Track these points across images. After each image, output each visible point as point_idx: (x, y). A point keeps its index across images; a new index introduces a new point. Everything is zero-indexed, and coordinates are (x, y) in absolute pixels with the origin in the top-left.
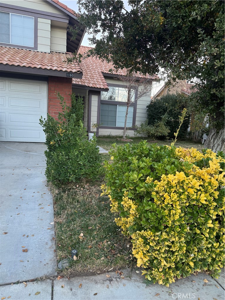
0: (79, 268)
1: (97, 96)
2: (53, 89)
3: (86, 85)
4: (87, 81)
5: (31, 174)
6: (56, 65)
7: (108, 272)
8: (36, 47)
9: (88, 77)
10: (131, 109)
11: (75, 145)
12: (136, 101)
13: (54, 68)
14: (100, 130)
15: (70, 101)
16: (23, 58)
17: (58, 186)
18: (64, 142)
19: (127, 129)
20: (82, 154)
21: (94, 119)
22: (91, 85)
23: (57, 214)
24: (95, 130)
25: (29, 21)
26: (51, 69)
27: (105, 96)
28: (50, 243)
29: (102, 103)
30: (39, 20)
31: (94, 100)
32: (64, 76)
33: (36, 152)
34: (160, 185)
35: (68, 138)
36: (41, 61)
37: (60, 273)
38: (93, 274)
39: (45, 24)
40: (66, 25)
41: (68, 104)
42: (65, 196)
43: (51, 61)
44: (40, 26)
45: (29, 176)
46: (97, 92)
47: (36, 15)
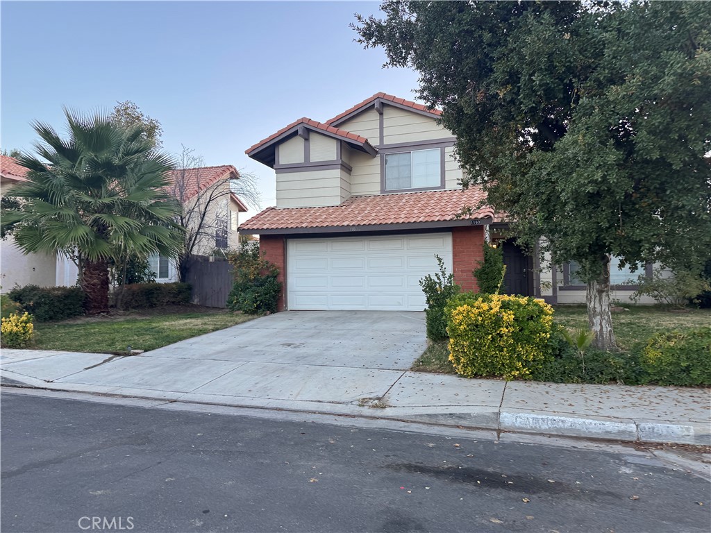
0: (422, 367)
7: (439, 372)
8: (443, 185)
14: (559, 293)
15: (482, 253)
16: (422, 209)
18: (442, 300)
23: (425, 354)
24: (548, 293)
26: (451, 220)
30: (445, 149)
36: (443, 209)
37: (411, 369)
42: (437, 346)
47: (443, 145)
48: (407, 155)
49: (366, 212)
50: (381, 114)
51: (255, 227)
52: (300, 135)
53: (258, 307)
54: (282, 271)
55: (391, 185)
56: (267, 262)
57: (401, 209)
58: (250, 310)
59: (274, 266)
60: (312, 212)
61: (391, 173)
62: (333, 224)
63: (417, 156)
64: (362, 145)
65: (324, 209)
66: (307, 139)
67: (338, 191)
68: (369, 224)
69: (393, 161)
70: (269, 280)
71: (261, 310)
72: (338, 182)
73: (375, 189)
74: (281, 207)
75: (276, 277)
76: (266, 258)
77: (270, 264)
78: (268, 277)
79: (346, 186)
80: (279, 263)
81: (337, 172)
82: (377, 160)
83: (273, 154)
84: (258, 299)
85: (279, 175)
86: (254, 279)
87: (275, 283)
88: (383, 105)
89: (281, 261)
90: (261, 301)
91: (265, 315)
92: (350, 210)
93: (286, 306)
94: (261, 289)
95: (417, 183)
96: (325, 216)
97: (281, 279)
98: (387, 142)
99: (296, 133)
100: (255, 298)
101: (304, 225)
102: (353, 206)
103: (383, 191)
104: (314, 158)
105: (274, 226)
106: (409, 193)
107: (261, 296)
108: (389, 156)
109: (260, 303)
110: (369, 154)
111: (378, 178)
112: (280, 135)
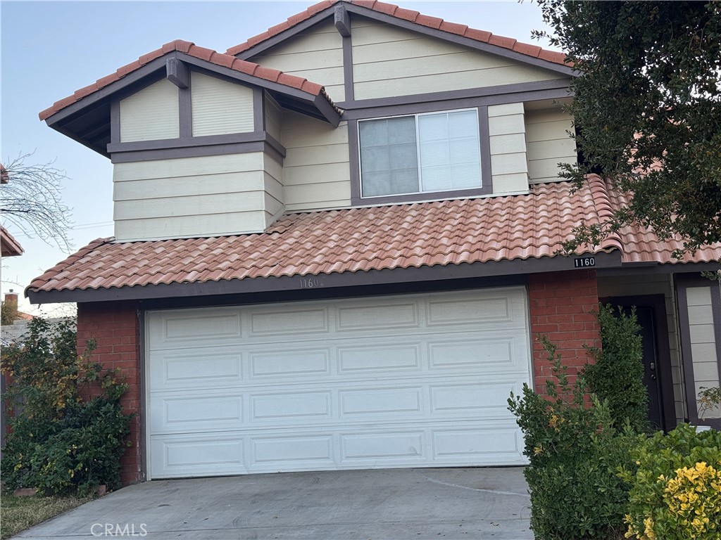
1: (707, 289)
2: (542, 302)
3: (659, 258)
5: (501, 533)
6: (546, 240)
8: (488, 185)
13: (540, 253)
15: (597, 331)
16: (459, 236)
21: (705, 371)
25: (467, 120)
26: (531, 257)
30: (493, 111)
31: (699, 304)
32: (569, 266)
33: (509, 489)
36: (505, 234)
39: (507, 119)
40: (571, 104)
41: (594, 342)
43: (531, 227)
44: (494, 127)
45: (496, 536)
47: (483, 101)
49: (331, 244)
50: (347, 37)
51: (70, 285)
52: (172, 79)
53: (79, 478)
54: (133, 385)
56: (98, 368)
57: (410, 236)
58: (57, 485)
59: (113, 375)
60: (203, 247)
62: (259, 273)
63: (429, 126)
64: (312, 99)
65: (231, 240)
66: (185, 88)
67: (259, 201)
68: (346, 271)
70: (104, 409)
71: (85, 485)
72: (259, 181)
73: (340, 196)
74: (127, 237)
76: (96, 358)
77: (104, 371)
78: (100, 404)
79: (277, 188)
80: (124, 369)
81: (256, 160)
82: (342, 134)
83: (107, 120)
84: (79, 457)
85: (120, 166)
86: (64, 411)
87: (119, 415)
89: (132, 363)
90: (86, 463)
91: (96, 496)
92: (291, 241)
93: (144, 470)
94: (85, 433)
96: (237, 256)
98: (361, 94)
99: (159, 75)
100: (71, 455)
101: (191, 277)
102: (297, 233)
103: (356, 199)
104: (204, 127)
105: (116, 282)
106: (415, 203)
107: (86, 449)
108: (368, 128)
109: (83, 468)
110: (325, 119)
111: (344, 172)
112: (122, 78)
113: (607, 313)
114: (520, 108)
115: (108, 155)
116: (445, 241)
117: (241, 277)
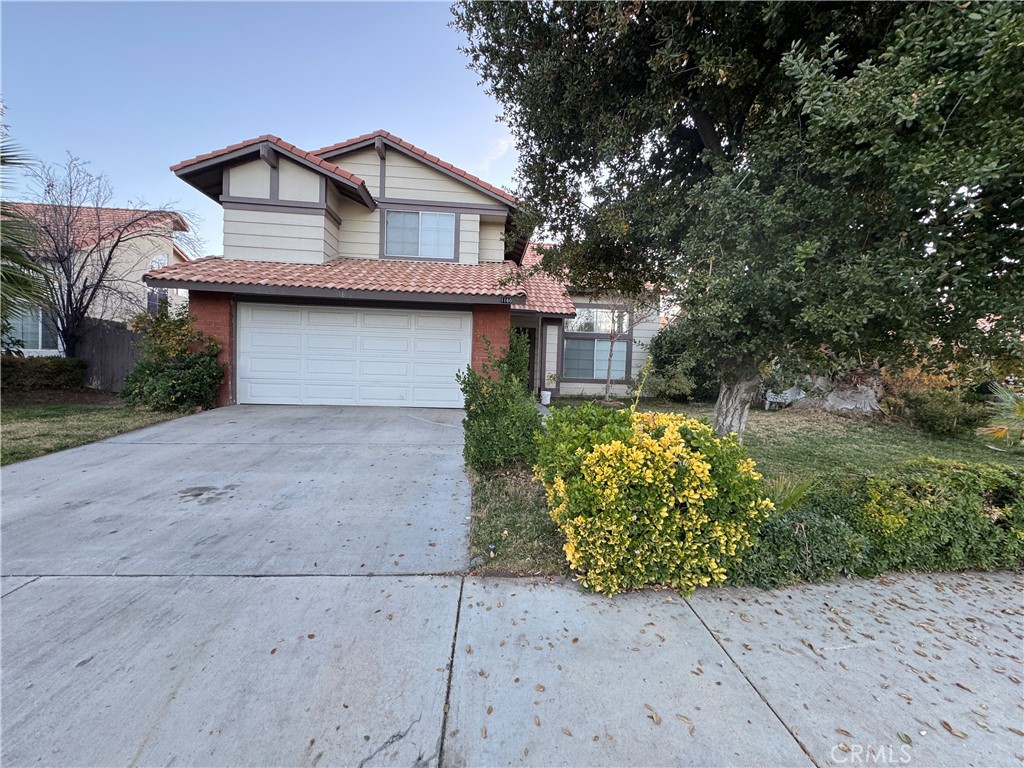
0: (496, 566)
1: (557, 327)
2: (480, 322)
3: (537, 310)
4: (539, 304)
5: (444, 455)
6: (486, 287)
7: (534, 576)
8: (457, 259)
9: (542, 295)
10: (620, 347)
11: (505, 410)
12: (631, 330)
13: (482, 292)
14: (562, 385)
15: (507, 340)
16: (437, 279)
17: (480, 472)
18: (490, 406)
19: (612, 382)
20: (514, 424)
21: (551, 366)
22: (545, 310)
23: (476, 507)
24: (553, 386)
25: (447, 220)
26: (477, 294)
27: (573, 325)
28: (463, 540)
29: (565, 336)
30: (463, 216)
31: (552, 334)
32: (498, 302)
33: (452, 423)
34: (591, 457)
35: (496, 400)
36: (464, 281)
37: (473, 570)
38: (515, 575)
39: (471, 222)
40: (504, 220)
41: (506, 346)
42: (489, 485)
43: (478, 280)
44: (463, 226)
45: (441, 458)
46: (556, 320)
47: (458, 210)
48: (413, 216)
49: (361, 275)
50: (383, 159)
51: (176, 277)
52: (264, 159)
53: (180, 401)
54: (227, 347)
55: (393, 250)
56: (200, 334)
57: (409, 276)
58: (163, 405)
59: (212, 339)
60: (279, 268)
61: (392, 235)
62: (310, 284)
63: (427, 219)
64: (357, 187)
65: (299, 266)
66: (275, 167)
67: (320, 246)
68: (366, 289)
69: (395, 220)
70: (202, 359)
71: (185, 405)
72: (320, 234)
73: (374, 252)
74: (231, 257)
75: (216, 356)
77: (205, 336)
78: (202, 355)
79: (333, 243)
80: (222, 335)
81: (320, 220)
82: (376, 216)
83: (221, 181)
84: (178, 388)
85: (229, 211)
86: (175, 358)
87: (214, 365)
88: (387, 147)
89: (227, 334)
90: (184, 392)
91: (193, 412)
92: (337, 270)
93: (235, 397)
95: (424, 252)
96: (299, 275)
97: (225, 359)
98: (389, 194)
99: (254, 157)
100: (173, 386)
101: (263, 282)
102: (341, 267)
103: (382, 255)
104: (286, 194)
105: (211, 279)
106: (415, 262)
107: (185, 384)
108: (392, 214)
109: (182, 395)
110: (366, 205)
111: (376, 239)
112: (230, 152)
113: (514, 331)
114: (478, 218)
115: (221, 203)
116: (429, 281)
117: (297, 285)
